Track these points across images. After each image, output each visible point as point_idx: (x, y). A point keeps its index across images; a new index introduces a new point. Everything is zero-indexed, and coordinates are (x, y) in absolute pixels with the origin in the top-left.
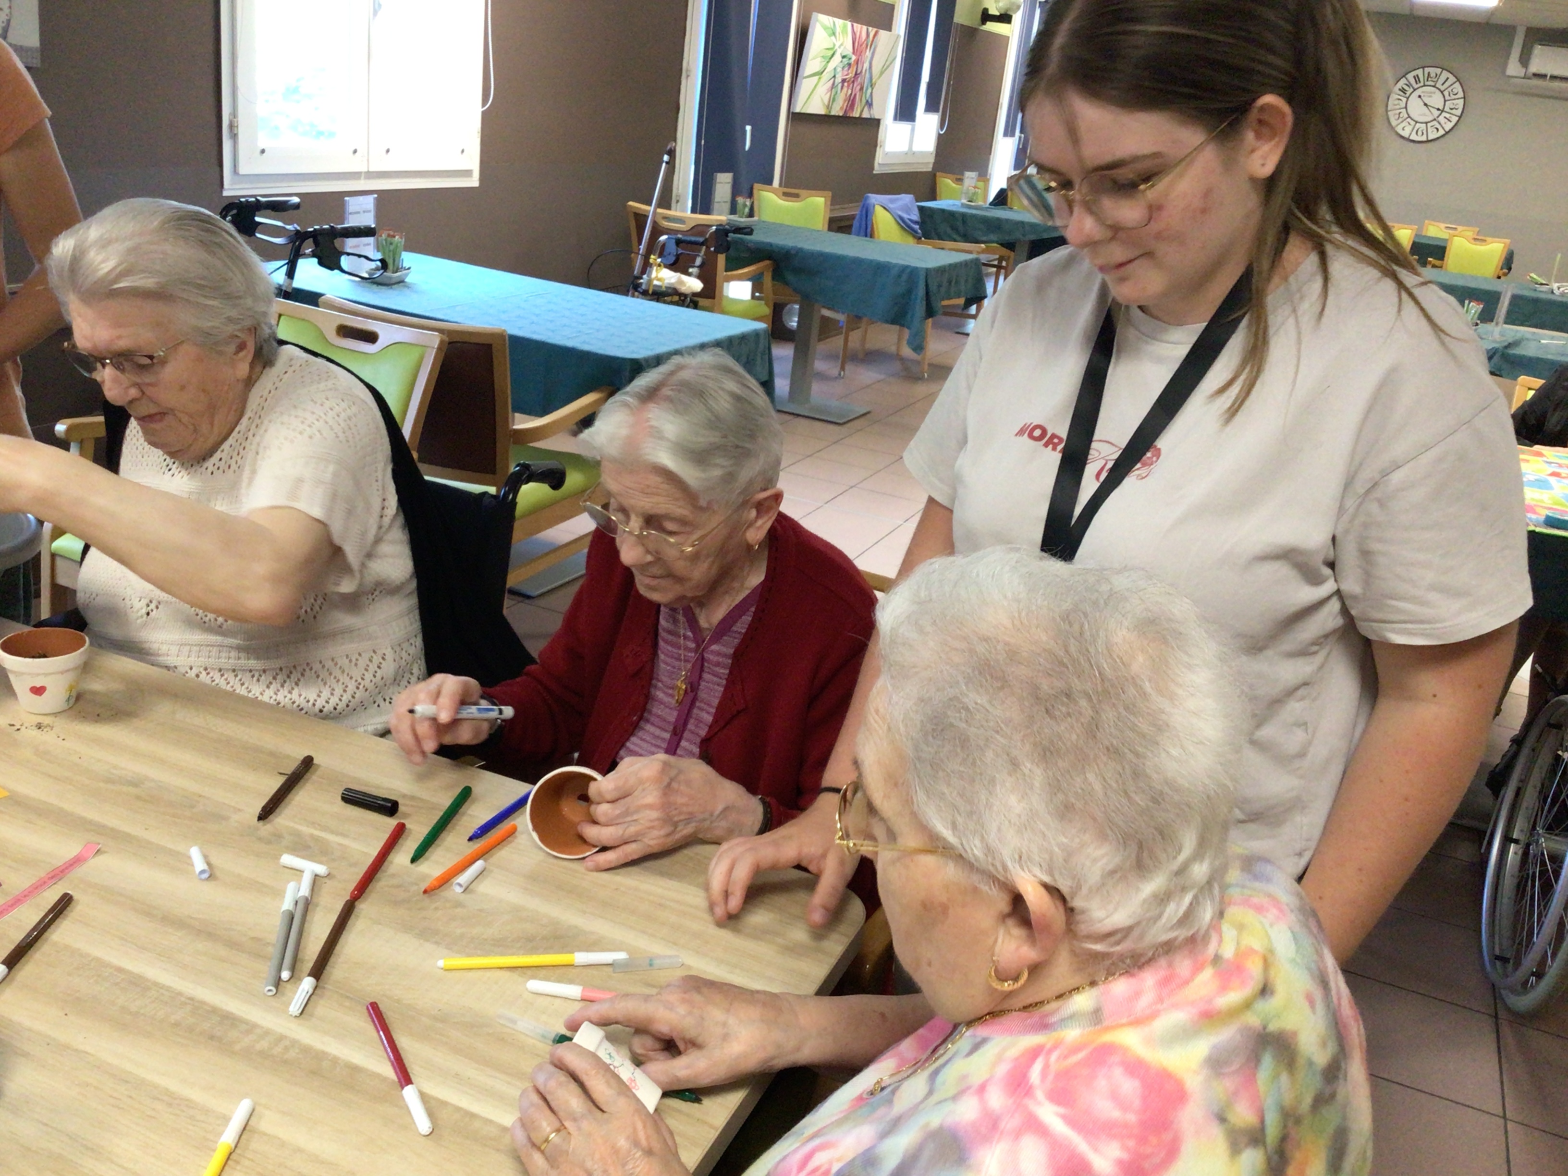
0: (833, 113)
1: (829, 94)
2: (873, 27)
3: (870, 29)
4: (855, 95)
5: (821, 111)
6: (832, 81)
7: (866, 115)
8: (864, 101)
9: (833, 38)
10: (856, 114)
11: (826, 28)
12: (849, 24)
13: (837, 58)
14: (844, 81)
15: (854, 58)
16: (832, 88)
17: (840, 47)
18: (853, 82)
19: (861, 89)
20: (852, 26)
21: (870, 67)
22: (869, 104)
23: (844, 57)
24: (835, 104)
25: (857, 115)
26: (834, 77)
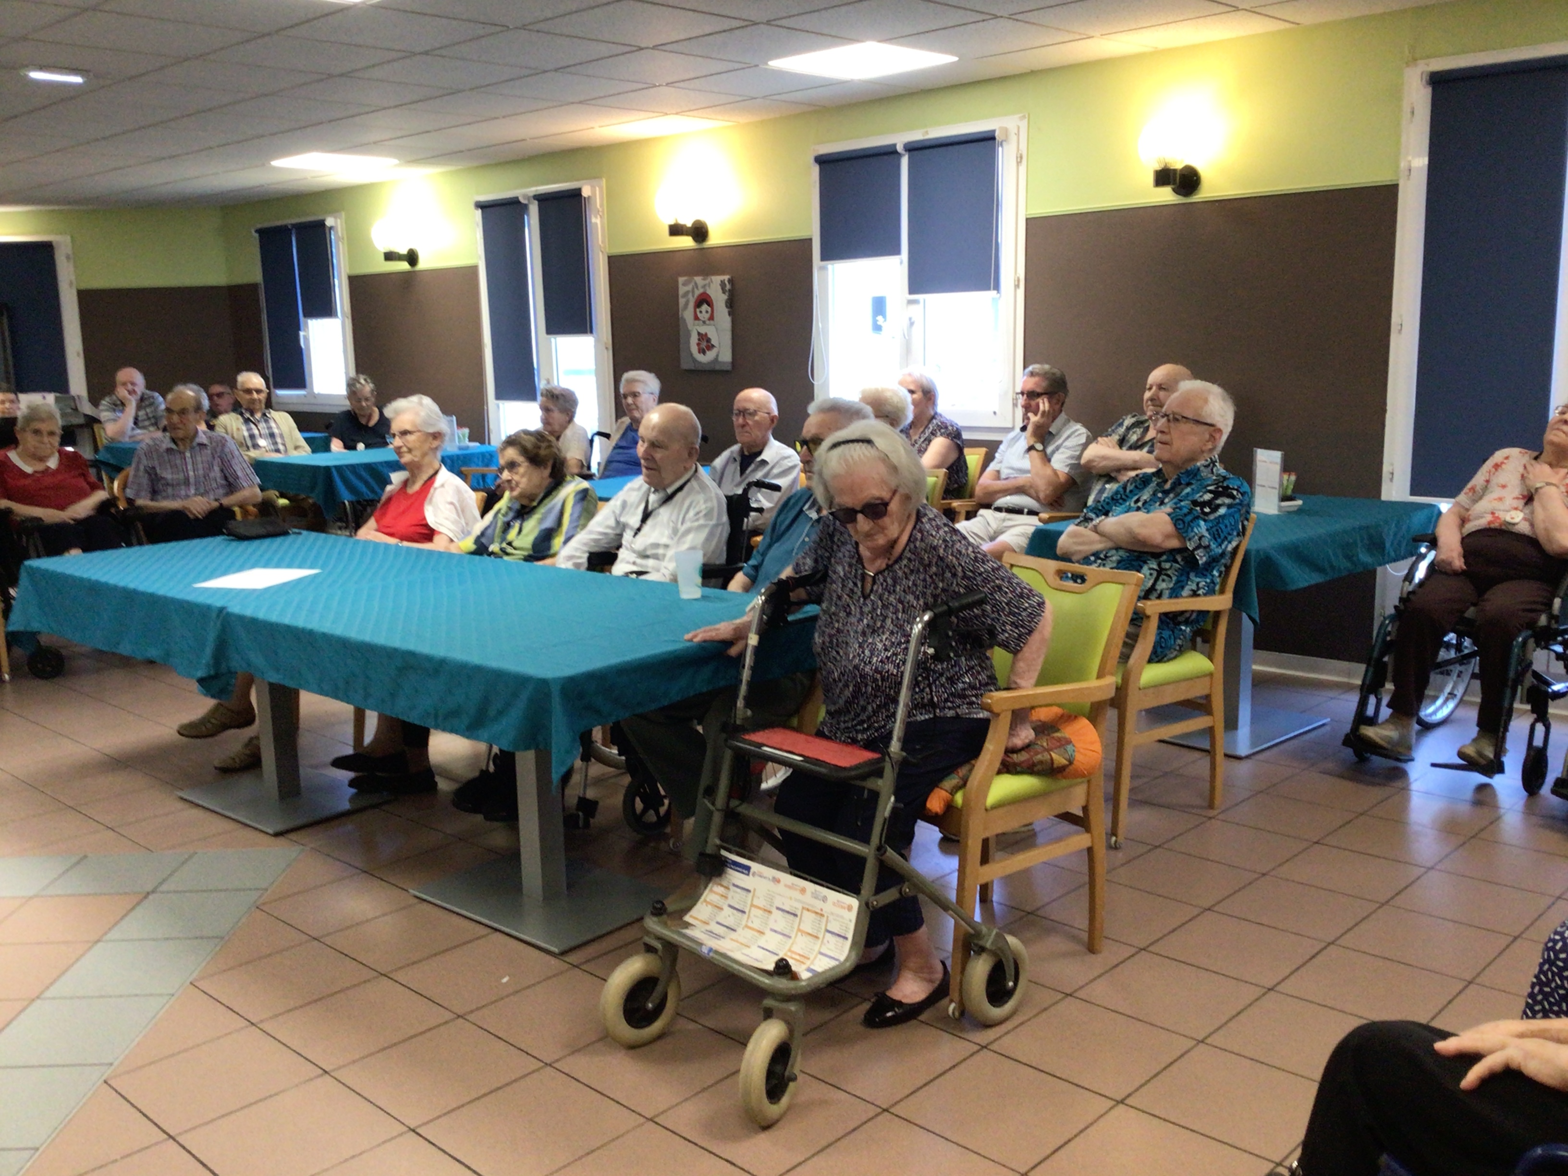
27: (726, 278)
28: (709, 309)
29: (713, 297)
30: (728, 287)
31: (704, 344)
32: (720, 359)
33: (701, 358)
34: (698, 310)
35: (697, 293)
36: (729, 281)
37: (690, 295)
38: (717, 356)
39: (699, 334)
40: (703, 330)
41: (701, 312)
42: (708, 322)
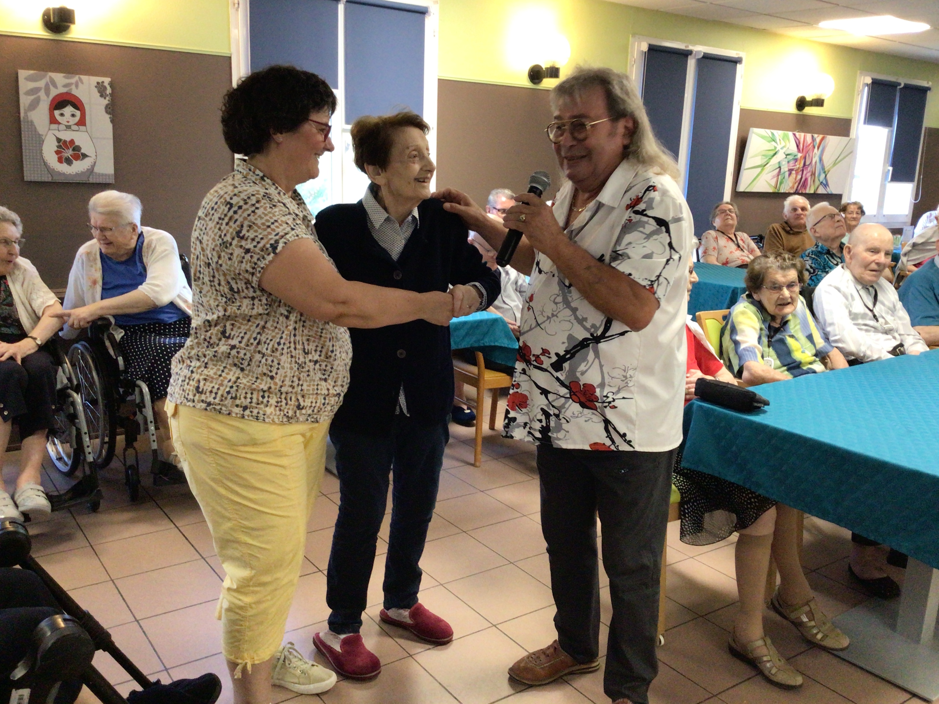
0: (782, 191)
1: (775, 179)
2: (819, 133)
3: (816, 136)
4: (806, 179)
5: (771, 190)
6: (778, 170)
7: (821, 191)
8: (817, 183)
9: (773, 143)
10: (810, 190)
11: (763, 137)
12: (790, 134)
13: (780, 156)
14: (790, 171)
15: (800, 155)
16: (778, 175)
17: (782, 148)
18: (803, 171)
19: (813, 174)
20: (794, 135)
21: (821, 160)
22: (825, 185)
23: (787, 155)
24: (783, 185)
25: (812, 192)
26: (780, 167)
27: (107, 80)
28: (78, 113)
29: (84, 100)
30: (109, 91)
31: (69, 153)
32: (96, 170)
33: (64, 168)
34: (57, 113)
35: (54, 92)
36: (111, 84)
37: (42, 94)
38: (93, 166)
39: (59, 140)
40: (66, 136)
41: (62, 115)
42: (75, 127)
